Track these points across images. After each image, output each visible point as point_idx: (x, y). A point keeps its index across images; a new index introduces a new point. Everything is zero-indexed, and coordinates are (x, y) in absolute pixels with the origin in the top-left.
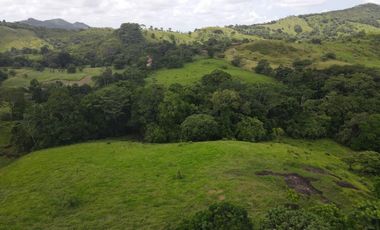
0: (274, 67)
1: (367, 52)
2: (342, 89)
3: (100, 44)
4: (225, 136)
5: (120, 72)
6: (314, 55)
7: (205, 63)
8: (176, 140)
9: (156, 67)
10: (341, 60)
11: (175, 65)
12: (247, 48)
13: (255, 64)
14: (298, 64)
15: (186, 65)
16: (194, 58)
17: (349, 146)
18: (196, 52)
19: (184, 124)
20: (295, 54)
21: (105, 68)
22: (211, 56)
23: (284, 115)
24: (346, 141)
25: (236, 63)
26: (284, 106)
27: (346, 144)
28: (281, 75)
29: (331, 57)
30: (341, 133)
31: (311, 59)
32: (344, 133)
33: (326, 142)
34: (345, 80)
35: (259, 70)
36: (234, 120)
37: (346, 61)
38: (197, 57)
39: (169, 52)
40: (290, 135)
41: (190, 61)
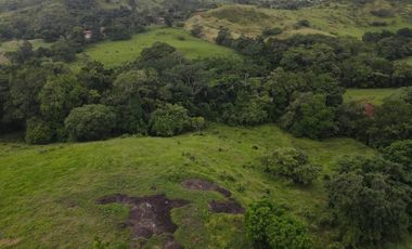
0: (236, 36)
1: (343, 19)
2: (301, 63)
6: (287, 22)
7: (160, 33)
9: (97, 39)
10: (314, 27)
11: (121, 36)
12: (214, 14)
13: (215, 34)
15: (134, 36)
16: (147, 27)
17: (291, 132)
18: (151, 20)
20: (266, 21)
22: (169, 24)
24: (289, 127)
25: (196, 33)
27: (288, 129)
29: (305, 24)
30: (284, 117)
31: (282, 27)
32: (287, 118)
33: (267, 128)
34: (303, 51)
37: (320, 29)
38: (152, 26)
41: (142, 31)
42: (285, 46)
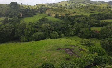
0: (60, 16)
1: (84, 11)
2: (78, 22)
3: (3, 9)
4: (47, 38)
5: (11, 19)
6: (71, 12)
7: (40, 15)
8: (31, 40)
9: (24, 17)
10: (77, 13)
11: (30, 16)
12: (52, 10)
13: (55, 15)
14: (66, 15)
15: (34, 16)
16: (36, 14)
17: (81, 37)
18: (37, 12)
19: (33, 35)
20: (66, 12)
21: (5, 18)
22: (41, 13)
23: (64, 30)
24: (80, 36)
25: (49, 15)
26: (64, 27)
27: (80, 37)
28: (62, 18)
29: (75, 12)
30: (79, 34)
31: (70, 13)
32: (80, 34)
33: (75, 37)
34: (79, 19)
35: (56, 17)
36: (49, 33)
37: (79, 14)
38: (37, 13)
39: (28, 12)
40: (66, 36)
41: (35, 15)
42: (74, 18)
